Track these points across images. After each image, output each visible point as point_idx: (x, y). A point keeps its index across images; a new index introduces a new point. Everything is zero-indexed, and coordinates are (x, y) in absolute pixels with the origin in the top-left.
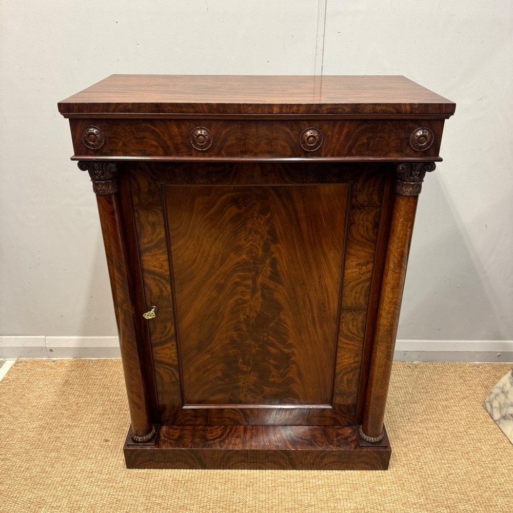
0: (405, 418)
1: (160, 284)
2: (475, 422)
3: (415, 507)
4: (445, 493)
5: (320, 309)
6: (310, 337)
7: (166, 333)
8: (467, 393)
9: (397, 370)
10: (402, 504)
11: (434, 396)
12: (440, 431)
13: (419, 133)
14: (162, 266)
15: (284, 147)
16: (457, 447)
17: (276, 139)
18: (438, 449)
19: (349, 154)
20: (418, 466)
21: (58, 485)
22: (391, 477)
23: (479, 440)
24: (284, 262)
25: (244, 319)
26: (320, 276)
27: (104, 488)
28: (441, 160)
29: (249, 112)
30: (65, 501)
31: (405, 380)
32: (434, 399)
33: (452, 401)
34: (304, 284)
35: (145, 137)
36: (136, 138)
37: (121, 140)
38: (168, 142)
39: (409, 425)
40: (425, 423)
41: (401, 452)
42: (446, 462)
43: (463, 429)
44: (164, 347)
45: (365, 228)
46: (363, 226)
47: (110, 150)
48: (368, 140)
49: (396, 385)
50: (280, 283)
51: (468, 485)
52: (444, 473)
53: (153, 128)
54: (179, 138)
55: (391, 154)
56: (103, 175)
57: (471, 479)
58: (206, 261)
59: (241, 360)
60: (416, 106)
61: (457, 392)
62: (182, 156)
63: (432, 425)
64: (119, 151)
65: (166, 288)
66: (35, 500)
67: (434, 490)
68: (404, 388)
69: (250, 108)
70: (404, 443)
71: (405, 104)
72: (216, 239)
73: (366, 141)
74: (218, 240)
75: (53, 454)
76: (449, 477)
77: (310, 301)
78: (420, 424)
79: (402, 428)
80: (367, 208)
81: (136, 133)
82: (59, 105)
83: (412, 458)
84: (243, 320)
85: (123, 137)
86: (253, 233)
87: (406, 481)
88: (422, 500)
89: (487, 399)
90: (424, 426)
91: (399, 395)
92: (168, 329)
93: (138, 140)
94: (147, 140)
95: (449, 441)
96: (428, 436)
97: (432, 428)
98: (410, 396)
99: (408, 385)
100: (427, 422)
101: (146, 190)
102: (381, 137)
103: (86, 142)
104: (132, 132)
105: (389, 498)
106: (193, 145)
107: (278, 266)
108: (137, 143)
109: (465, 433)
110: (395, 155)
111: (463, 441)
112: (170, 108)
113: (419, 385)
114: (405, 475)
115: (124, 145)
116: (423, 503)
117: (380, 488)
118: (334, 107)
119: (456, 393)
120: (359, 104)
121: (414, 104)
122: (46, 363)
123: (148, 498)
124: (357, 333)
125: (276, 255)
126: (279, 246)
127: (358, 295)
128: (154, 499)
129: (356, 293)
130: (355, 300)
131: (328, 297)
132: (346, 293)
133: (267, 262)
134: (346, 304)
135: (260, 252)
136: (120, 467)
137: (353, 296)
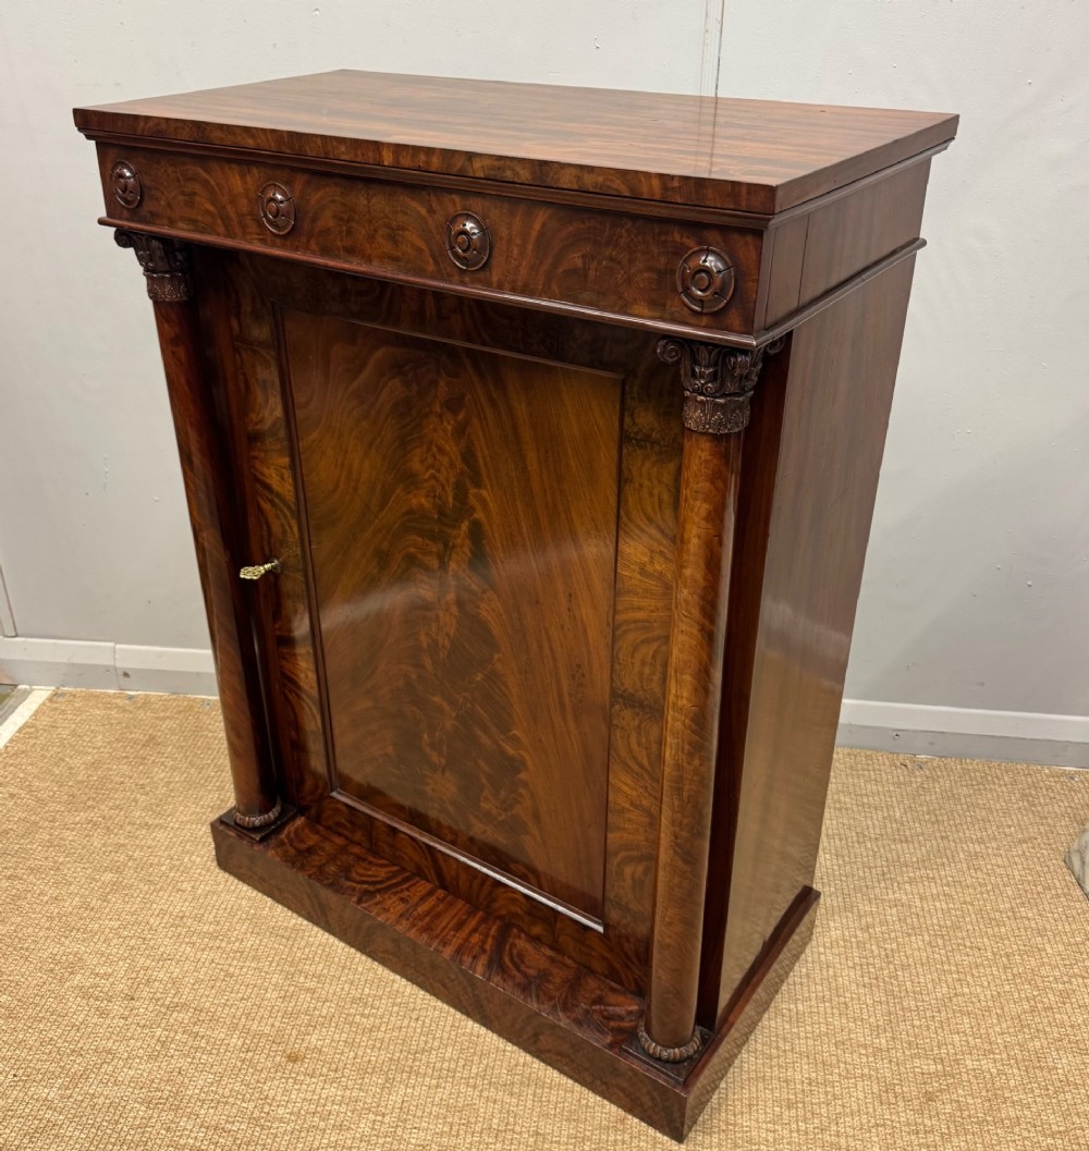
5: (573, 676)
17: (403, 229)
19: (549, 292)
24: (497, 536)
25: (429, 645)
26: (570, 595)
27: (203, 950)
34: (537, 602)
35: (196, 194)
36: (183, 193)
45: (656, 499)
46: (651, 494)
48: (584, 263)
50: (491, 584)
55: (638, 309)
58: (355, 490)
60: (676, 184)
65: (291, 528)
71: (647, 175)
73: (579, 263)
77: (552, 649)
80: (658, 448)
84: (425, 645)
93: (187, 198)
102: (611, 259)
107: (484, 542)
108: (186, 203)
110: (648, 313)
120: (545, 162)
121: (671, 177)
123: (289, 976)
124: (649, 769)
125: (479, 515)
126: (484, 492)
127: (647, 670)
128: (302, 979)
129: (643, 663)
130: (641, 680)
131: (589, 651)
132: (621, 656)
133: (465, 526)
134: (622, 684)
135: (451, 499)
136: (239, 913)
137: (636, 670)
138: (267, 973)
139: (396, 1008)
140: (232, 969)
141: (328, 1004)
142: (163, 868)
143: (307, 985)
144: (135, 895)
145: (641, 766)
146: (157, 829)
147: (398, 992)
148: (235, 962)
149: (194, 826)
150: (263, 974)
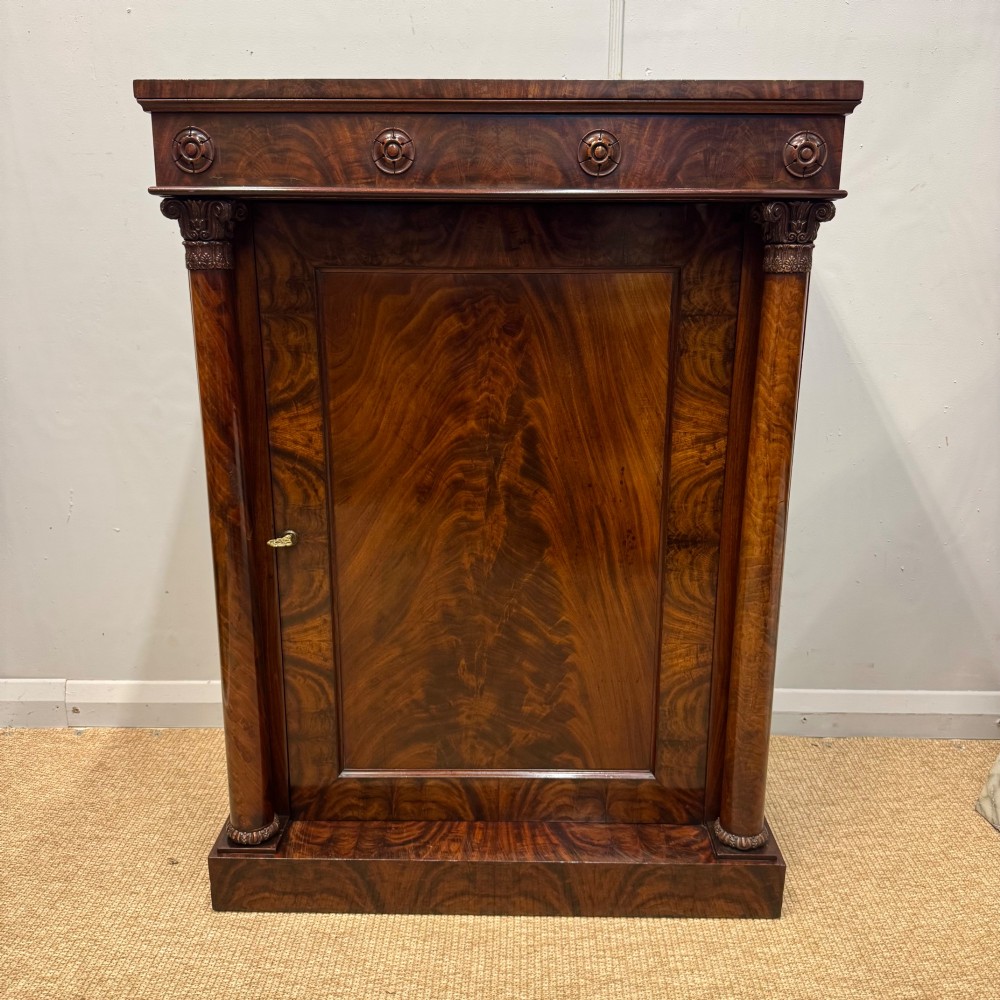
0: (811, 830)
1: (305, 482)
2: (962, 838)
3: (845, 985)
4: (910, 960)
5: (624, 543)
6: (604, 608)
7: (311, 594)
8: (940, 789)
9: (790, 750)
10: (816, 980)
11: (870, 794)
12: (888, 853)
13: (798, 141)
14: (310, 440)
15: (549, 168)
16: (928, 879)
17: (533, 152)
18: (888, 884)
19: (671, 182)
20: (845, 913)
21: (59, 939)
22: (787, 931)
23: (976, 869)
24: (551, 436)
25: (472, 565)
26: (623, 469)
27: (160, 946)
28: (843, 195)
29: (483, 96)
30: (72, 968)
31: (807, 766)
32: (871, 799)
33: (911, 802)
34: (590, 485)
35: (289, 150)
36: (271, 151)
37: (244, 154)
38: (331, 158)
39: (822, 841)
40: (856, 839)
41: (808, 888)
42: (907, 905)
43: (938, 849)
44: (306, 626)
45: (708, 361)
46: (704, 357)
47: (222, 175)
48: (705, 156)
49: (789, 774)
50: (544, 483)
51: (958, 947)
52: (904, 924)
53: (305, 131)
54: (353, 150)
55: (750, 184)
56: (206, 229)
57: (965, 936)
58: (396, 433)
59: (463, 662)
60: (791, 86)
61: (919, 788)
62: (357, 185)
63: (870, 842)
64: (240, 177)
65: (316, 491)
66: (6, 965)
67: (885, 954)
68: (808, 780)
69: (485, 89)
70: (813, 871)
71: (770, 83)
72: (417, 387)
73: (701, 156)
74: (421, 389)
75: (57, 886)
76: (915, 931)
77: (604, 525)
78: (844, 840)
79: (807, 845)
80: (709, 318)
81: (272, 142)
82: (137, 83)
83: (832, 897)
84: (468, 566)
85: (248, 149)
86: (489, 373)
87: (821, 939)
88: (860, 973)
89: (984, 793)
90: (853, 844)
91: (797, 792)
92: (316, 584)
93: (276, 156)
94: (291, 154)
95: (909, 869)
96: (863, 861)
97: (872, 848)
98: (819, 793)
99: (815, 776)
100: (860, 836)
101: (286, 278)
102: (729, 150)
103: (180, 158)
104: (267, 139)
105: (787, 968)
106: (377, 163)
107: (538, 445)
108: (274, 160)
109: (942, 856)
110: (757, 185)
111: (940, 869)
112: (337, 89)
113: (838, 775)
114: (819, 929)
115: (250, 164)
116: (862, 978)
117: (766, 950)
118: (641, 86)
119: (918, 790)
120: (684, 82)
121: (787, 82)
122: (62, 736)
123: (255, 964)
124: (700, 597)
125: (535, 422)
126: (540, 401)
127: (699, 509)
128: (268, 966)
129: (696, 505)
130: (694, 519)
131: (640, 515)
132: (676, 505)
133: (518, 436)
134: (677, 530)
135: (504, 415)
136: (197, 909)
137: (690, 512)
138: (230, 963)
139: (370, 985)
140: (192, 962)
141: (298, 986)
142: (116, 874)
143: (274, 970)
144: (86, 900)
145: (693, 598)
146: (108, 841)
147: (370, 969)
148: (195, 955)
149: (146, 836)
150: (226, 964)
